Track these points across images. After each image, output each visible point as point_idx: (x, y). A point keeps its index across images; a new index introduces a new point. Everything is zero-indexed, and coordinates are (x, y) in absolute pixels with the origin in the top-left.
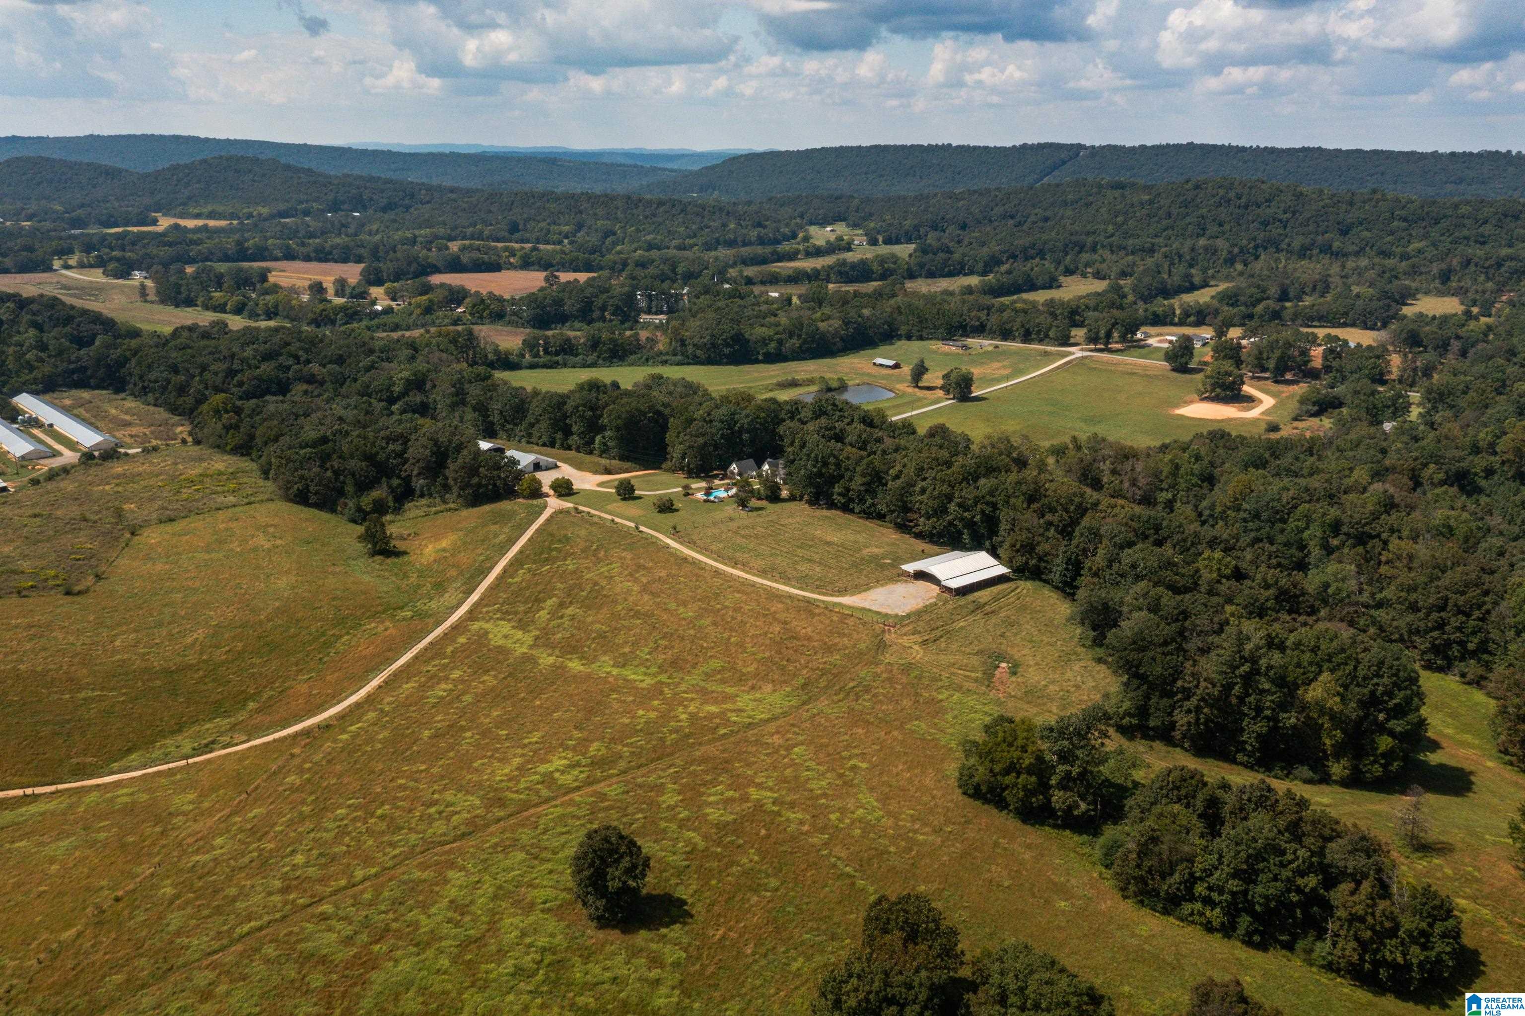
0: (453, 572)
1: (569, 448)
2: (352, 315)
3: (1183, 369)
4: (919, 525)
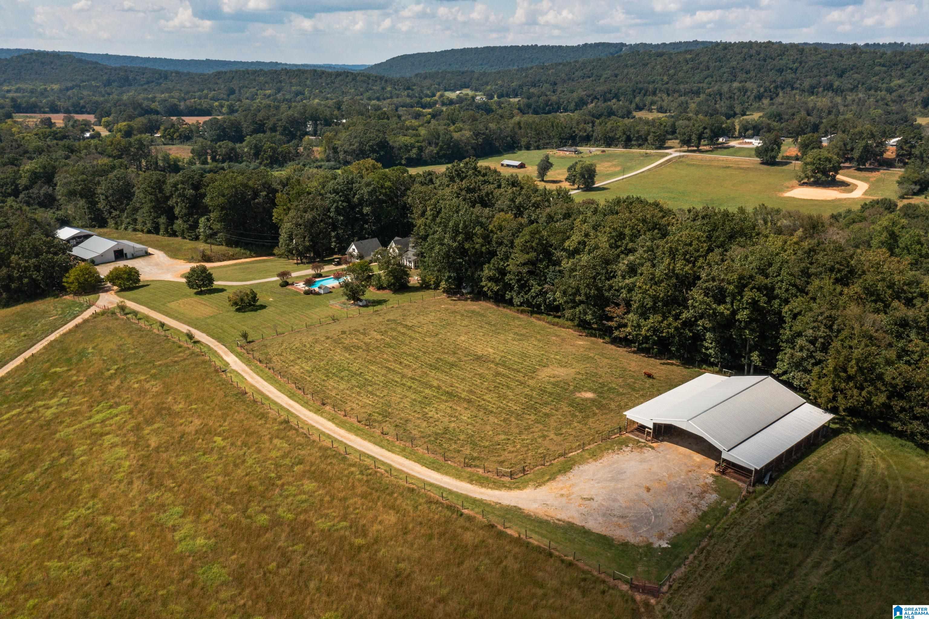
1: (174, 234)
3: (772, 162)
4: (625, 326)
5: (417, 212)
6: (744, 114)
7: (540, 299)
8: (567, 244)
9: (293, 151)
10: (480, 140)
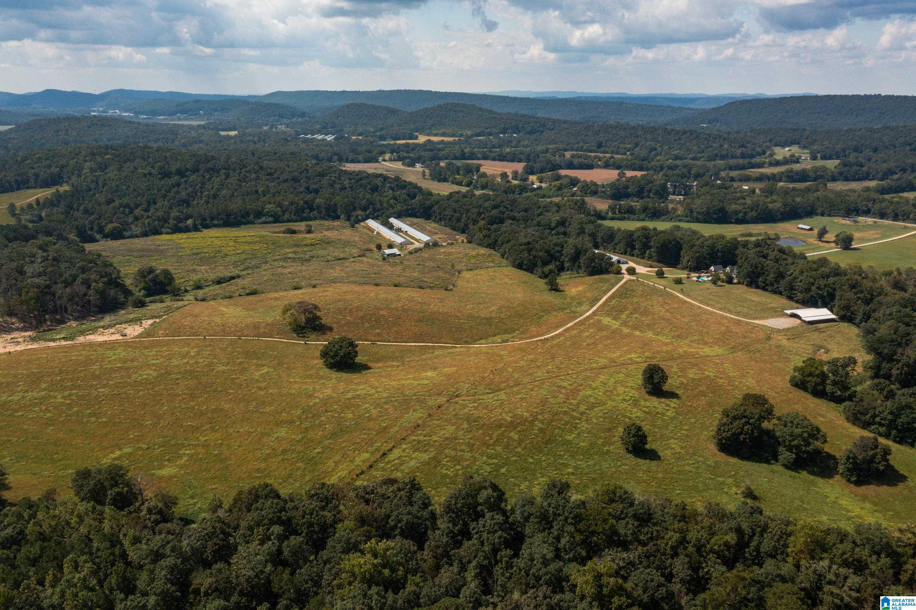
0: (585, 299)
1: (633, 255)
2: (523, 189)
4: (797, 296)
5: (739, 257)
7: (777, 289)
8: (788, 273)
9: (665, 208)
10: (787, 209)
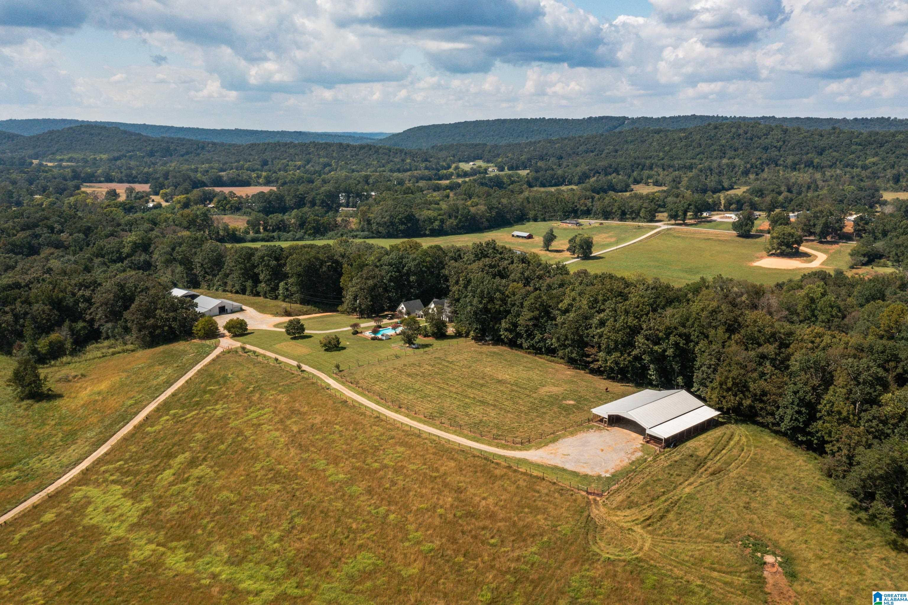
1: (258, 294)
3: (746, 235)
4: (598, 361)
5: (452, 281)
6: (732, 188)
7: (541, 344)
8: (560, 306)
9: (333, 223)
10: (494, 213)
